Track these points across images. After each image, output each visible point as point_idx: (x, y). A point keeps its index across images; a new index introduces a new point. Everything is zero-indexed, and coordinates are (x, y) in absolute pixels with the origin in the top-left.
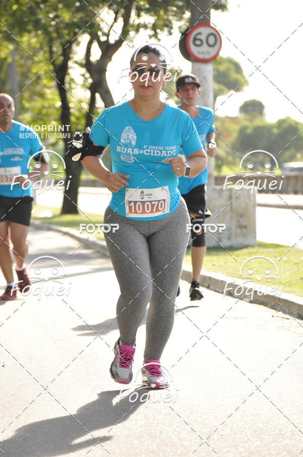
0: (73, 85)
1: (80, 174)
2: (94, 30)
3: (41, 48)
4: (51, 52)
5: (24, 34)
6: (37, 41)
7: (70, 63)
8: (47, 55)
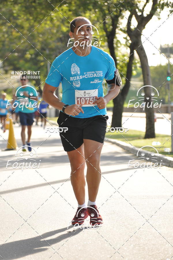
0: (119, 45)
1: (123, 104)
2: (133, 8)
3: (98, 21)
4: (105, 23)
5: (87, 12)
6: (95, 16)
7: (117, 31)
8: (102, 25)
